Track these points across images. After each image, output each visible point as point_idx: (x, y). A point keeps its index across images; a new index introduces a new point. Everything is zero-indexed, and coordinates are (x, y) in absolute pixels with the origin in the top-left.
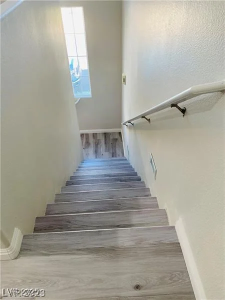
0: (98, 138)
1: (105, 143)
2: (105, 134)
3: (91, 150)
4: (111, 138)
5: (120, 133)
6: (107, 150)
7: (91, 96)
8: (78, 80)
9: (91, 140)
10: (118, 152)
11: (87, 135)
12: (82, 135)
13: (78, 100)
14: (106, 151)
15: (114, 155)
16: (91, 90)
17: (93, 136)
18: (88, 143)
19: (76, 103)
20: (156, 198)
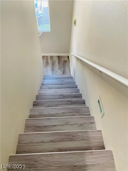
0: (54, 60)
1: (59, 64)
2: (59, 56)
3: (49, 68)
4: (63, 60)
5: (68, 57)
6: (60, 68)
7: (50, 31)
8: (41, 16)
9: (50, 61)
10: (67, 70)
11: (47, 57)
12: (43, 57)
13: (41, 33)
14: (59, 70)
15: (64, 72)
16: (50, 24)
17: (51, 58)
18: (47, 63)
19: (39, 35)
20: (101, 131)
